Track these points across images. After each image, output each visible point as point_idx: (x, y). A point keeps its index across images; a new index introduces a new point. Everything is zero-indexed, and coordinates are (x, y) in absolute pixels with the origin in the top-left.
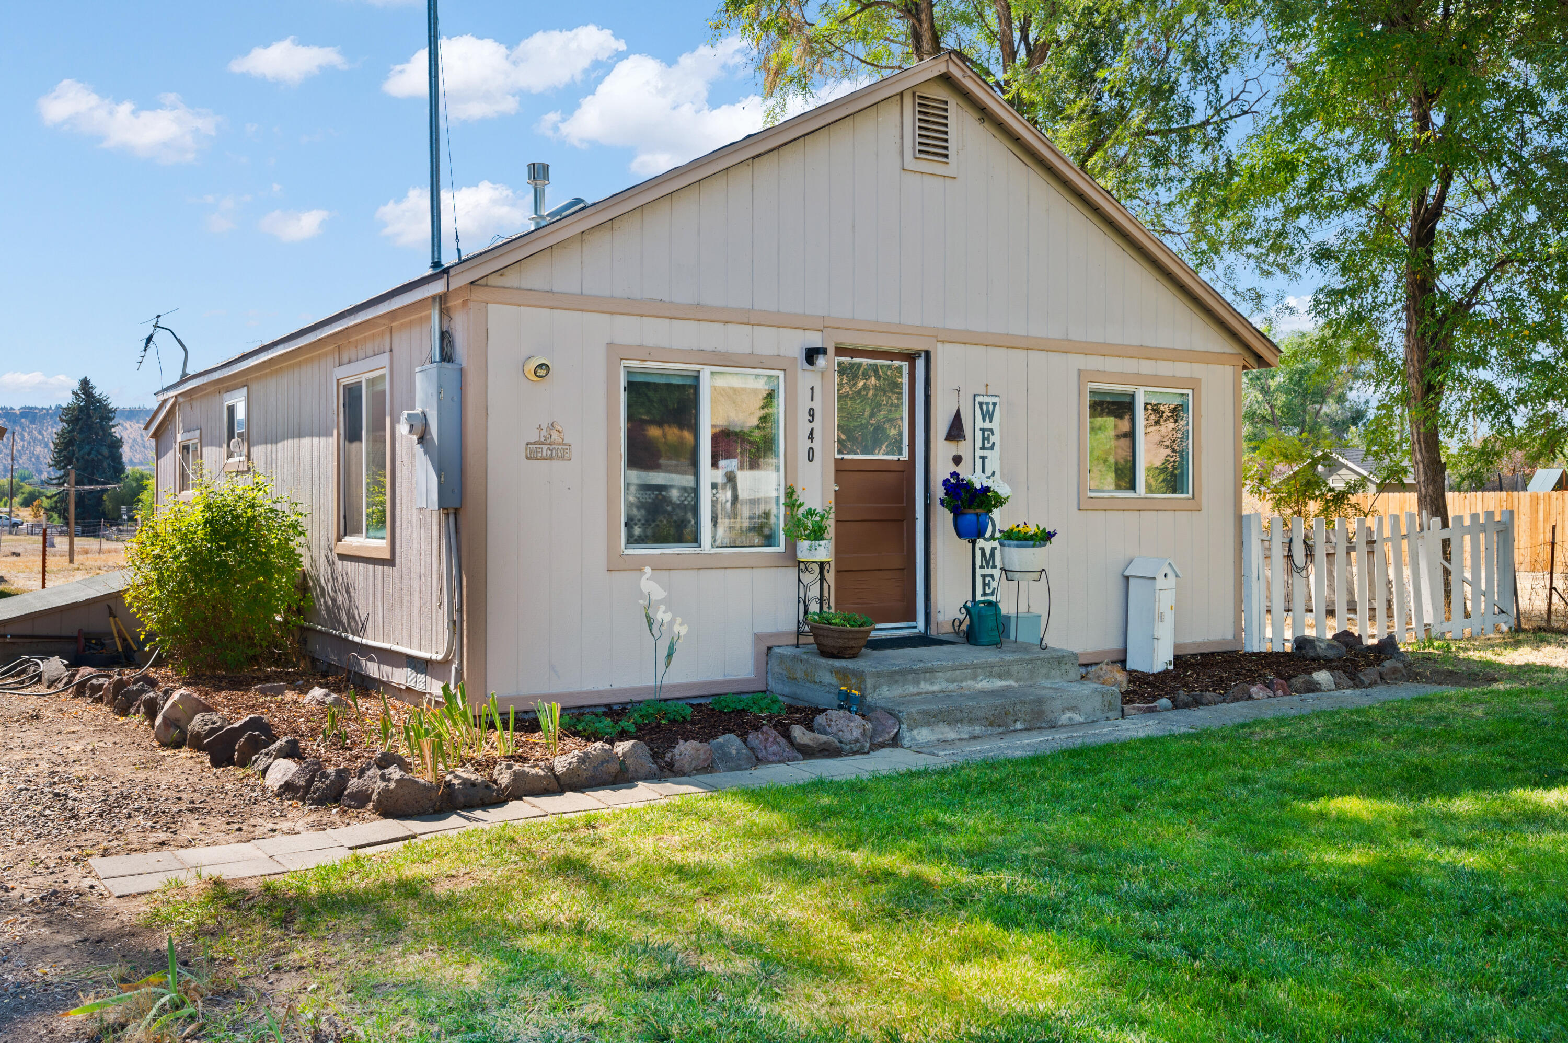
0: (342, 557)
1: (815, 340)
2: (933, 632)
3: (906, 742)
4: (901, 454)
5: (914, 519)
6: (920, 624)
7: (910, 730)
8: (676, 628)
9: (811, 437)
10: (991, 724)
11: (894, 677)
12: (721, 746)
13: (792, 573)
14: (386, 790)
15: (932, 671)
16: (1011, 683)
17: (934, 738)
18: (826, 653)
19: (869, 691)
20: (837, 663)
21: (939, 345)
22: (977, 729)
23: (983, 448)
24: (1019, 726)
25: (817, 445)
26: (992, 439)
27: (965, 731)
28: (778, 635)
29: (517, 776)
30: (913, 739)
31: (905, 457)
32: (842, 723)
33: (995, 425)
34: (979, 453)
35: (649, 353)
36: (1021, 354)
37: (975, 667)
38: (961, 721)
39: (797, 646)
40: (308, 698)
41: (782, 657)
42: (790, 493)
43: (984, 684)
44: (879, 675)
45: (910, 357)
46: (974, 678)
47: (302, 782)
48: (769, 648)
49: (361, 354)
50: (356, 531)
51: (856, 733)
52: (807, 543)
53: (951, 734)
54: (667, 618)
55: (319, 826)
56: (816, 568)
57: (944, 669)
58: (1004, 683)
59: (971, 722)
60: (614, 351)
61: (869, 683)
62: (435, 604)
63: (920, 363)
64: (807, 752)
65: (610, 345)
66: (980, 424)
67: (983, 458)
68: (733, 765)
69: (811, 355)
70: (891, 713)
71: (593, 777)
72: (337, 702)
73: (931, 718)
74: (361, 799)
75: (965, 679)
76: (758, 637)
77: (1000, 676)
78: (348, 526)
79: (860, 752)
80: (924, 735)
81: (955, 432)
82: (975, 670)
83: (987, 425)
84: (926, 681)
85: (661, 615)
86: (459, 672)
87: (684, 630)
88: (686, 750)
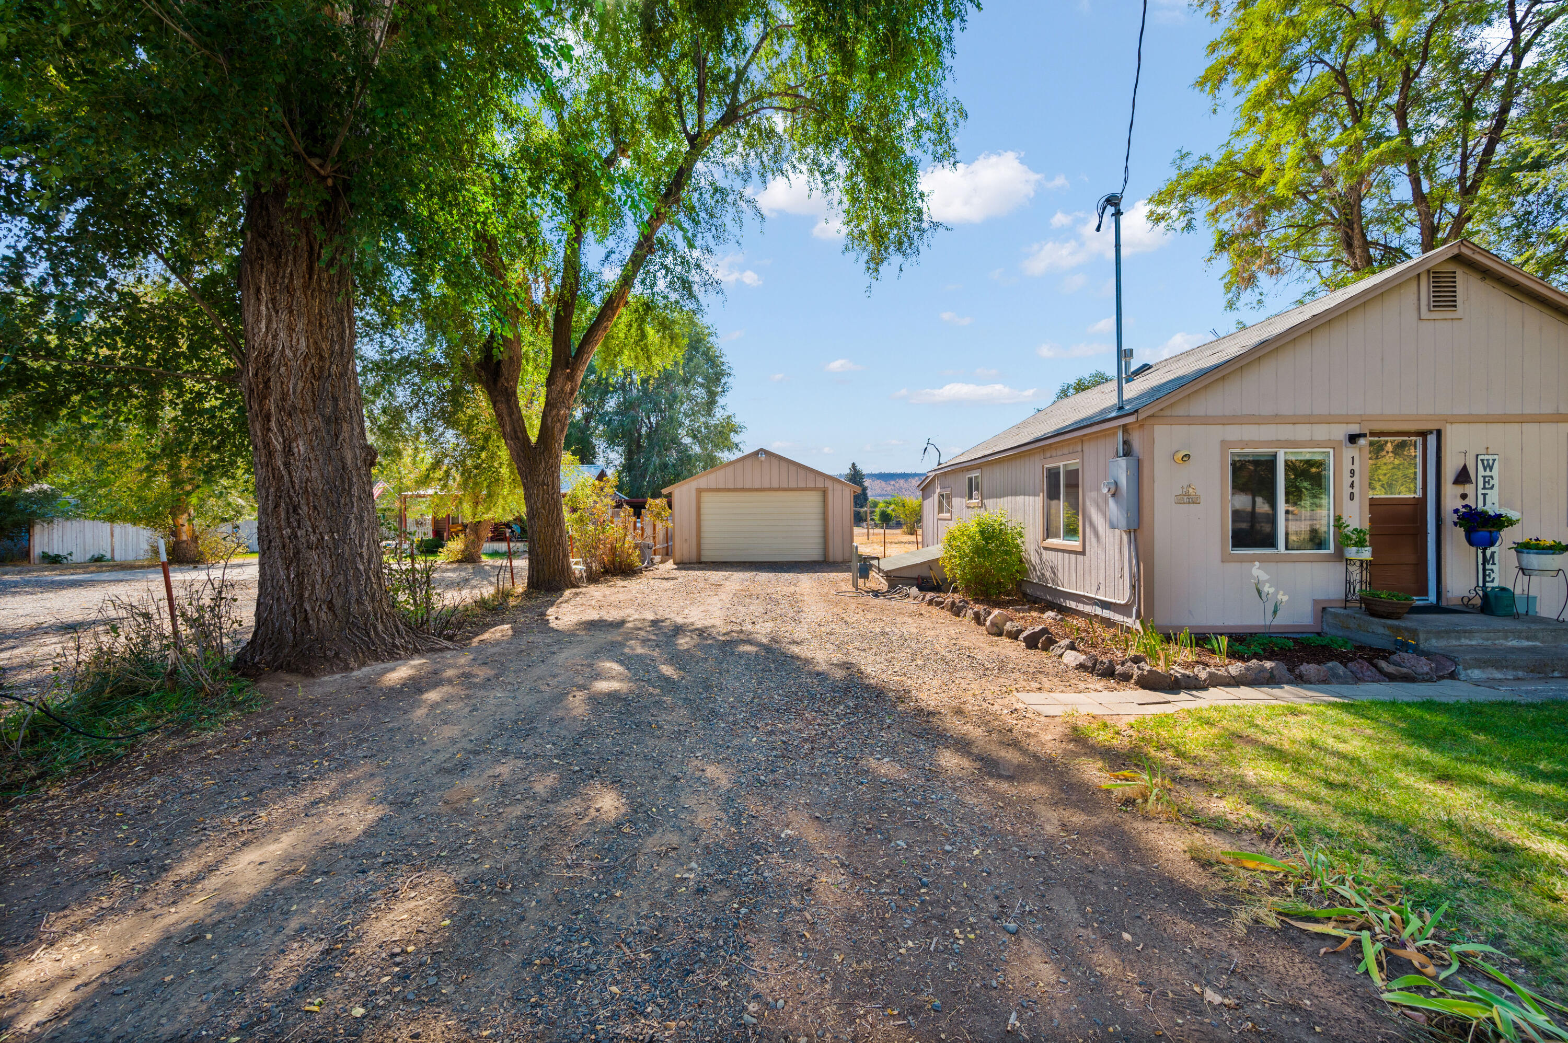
0: (1046, 549)
1: (1355, 429)
2: (1444, 603)
3: (1462, 676)
4: (1415, 492)
5: (1426, 533)
6: (1432, 598)
7: (1465, 669)
8: (1279, 597)
9: (1352, 486)
10: (1532, 671)
11: (1439, 634)
12: (1331, 669)
13: (1341, 567)
14: (1142, 675)
15: (1470, 632)
16: (1538, 644)
17: (1484, 676)
18: (1373, 614)
19: (1421, 641)
20: (1389, 622)
21: (1448, 426)
22: (1520, 674)
23: (1484, 488)
24: (1556, 674)
25: (1356, 490)
26: (1492, 482)
27: (1510, 675)
28: (1330, 601)
29: (1211, 675)
30: (1467, 675)
31: (1419, 494)
32: (1413, 662)
33: (1495, 473)
34: (1480, 491)
35: (1247, 444)
36: (1517, 427)
37: (1506, 632)
38: (1507, 667)
39: (1345, 608)
40: (1045, 616)
41: (1335, 615)
42: (1338, 519)
43: (1514, 643)
44: (1428, 632)
45: (1423, 434)
46: (1506, 638)
47: (1090, 664)
48: (1324, 609)
49: (1059, 453)
50: (1057, 536)
51: (1426, 669)
52: (1354, 549)
53: (1498, 675)
54: (1272, 590)
55: (1111, 690)
56: (1358, 563)
57: (1478, 631)
58: (1530, 643)
59: (1515, 668)
60: (1225, 444)
61: (1422, 636)
62: (1118, 575)
63: (1432, 440)
64: (1392, 678)
65: (1222, 441)
66: (1481, 472)
67: (1484, 495)
68: (1343, 681)
69: (1353, 438)
70: (1448, 658)
71: (1256, 679)
72: (1061, 620)
73: (1482, 664)
74: (1126, 677)
75: (1498, 639)
76: (1316, 602)
77: (1528, 639)
78: (1049, 532)
79: (1431, 680)
80: (1476, 674)
81: (1463, 477)
82: (1506, 634)
83: (1488, 473)
84: (1465, 638)
85: (1267, 588)
86: (1138, 611)
87: (1285, 598)
88: (1308, 669)
